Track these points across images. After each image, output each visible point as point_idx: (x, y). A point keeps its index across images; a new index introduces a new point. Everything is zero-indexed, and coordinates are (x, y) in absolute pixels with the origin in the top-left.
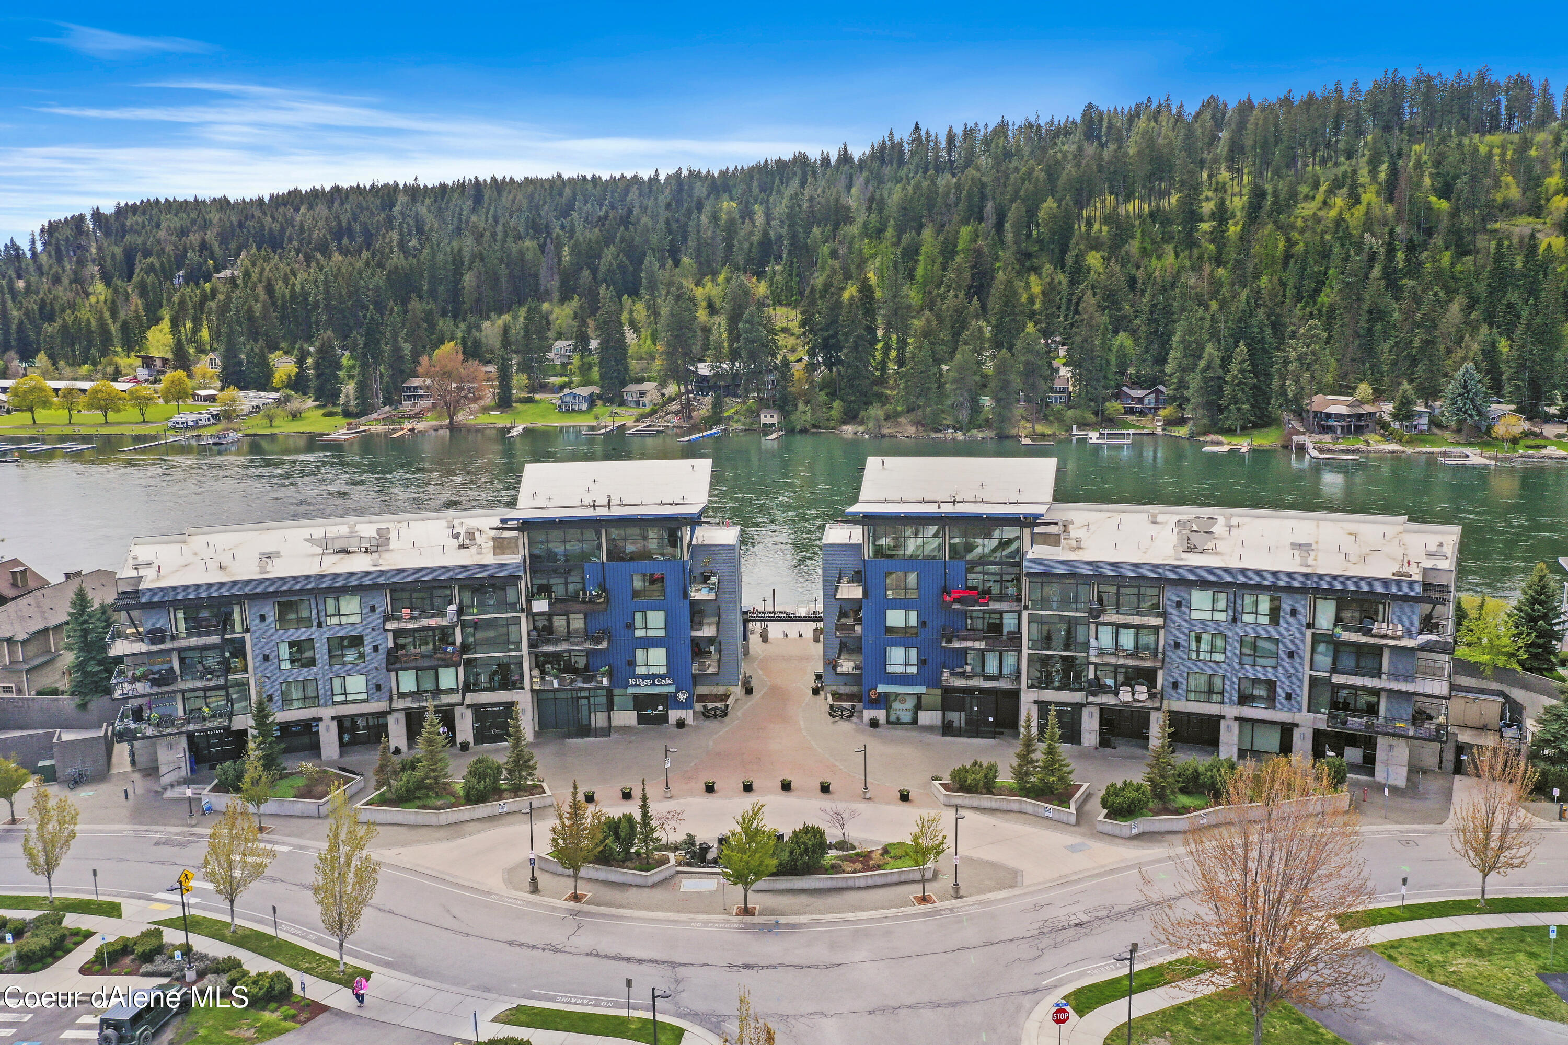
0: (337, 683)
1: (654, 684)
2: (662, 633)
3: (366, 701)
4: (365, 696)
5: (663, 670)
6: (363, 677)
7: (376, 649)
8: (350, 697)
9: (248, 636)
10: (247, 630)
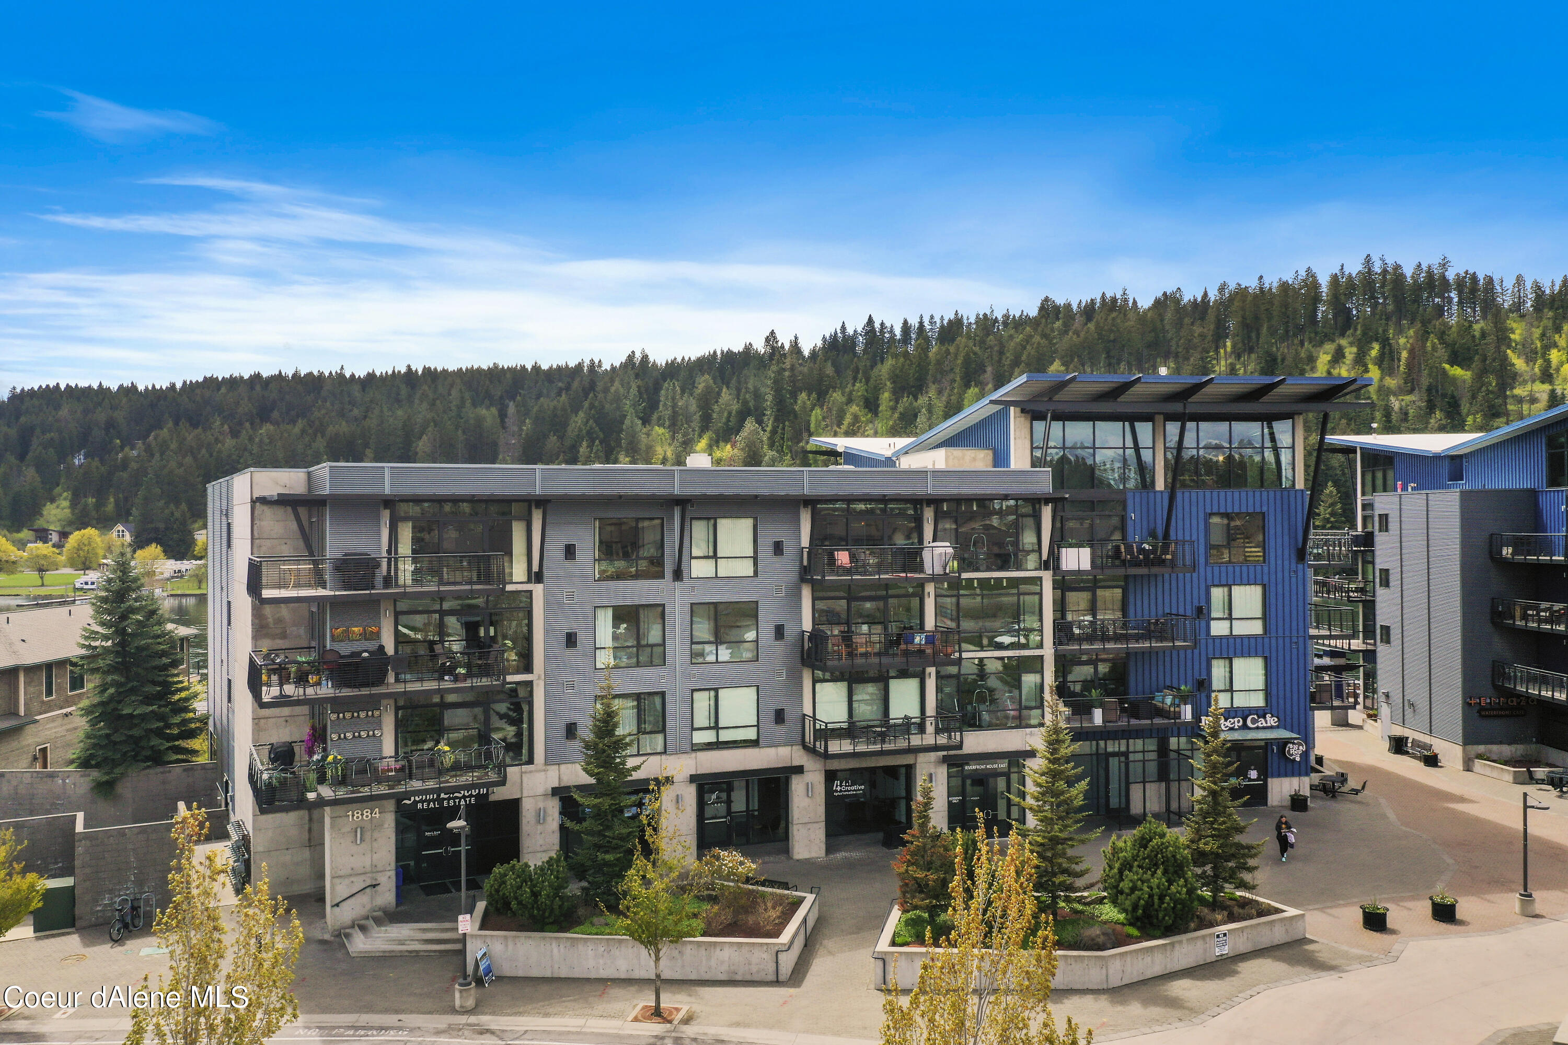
0: (702, 701)
1: (1245, 727)
2: (1256, 628)
3: (755, 743)
4: (751, 734)
5: (1258, 701)
6: (751, 693)
7: (779, 632)
8: (725, 736)
9: (538, 590)
10: (537, 577)
